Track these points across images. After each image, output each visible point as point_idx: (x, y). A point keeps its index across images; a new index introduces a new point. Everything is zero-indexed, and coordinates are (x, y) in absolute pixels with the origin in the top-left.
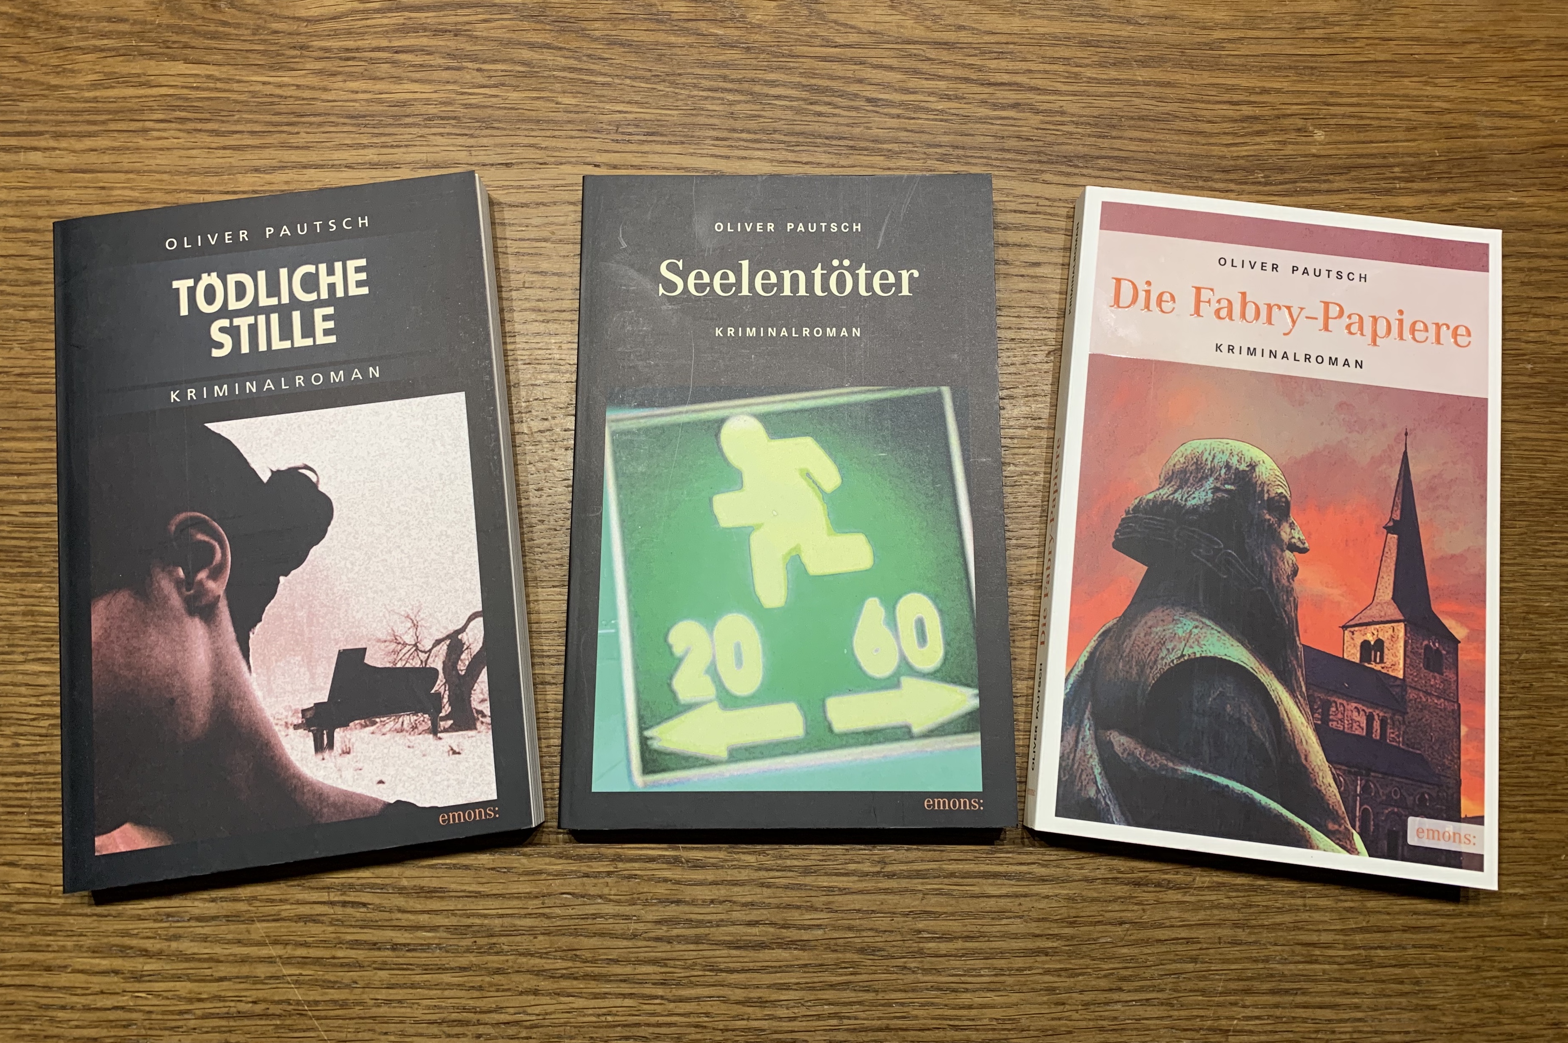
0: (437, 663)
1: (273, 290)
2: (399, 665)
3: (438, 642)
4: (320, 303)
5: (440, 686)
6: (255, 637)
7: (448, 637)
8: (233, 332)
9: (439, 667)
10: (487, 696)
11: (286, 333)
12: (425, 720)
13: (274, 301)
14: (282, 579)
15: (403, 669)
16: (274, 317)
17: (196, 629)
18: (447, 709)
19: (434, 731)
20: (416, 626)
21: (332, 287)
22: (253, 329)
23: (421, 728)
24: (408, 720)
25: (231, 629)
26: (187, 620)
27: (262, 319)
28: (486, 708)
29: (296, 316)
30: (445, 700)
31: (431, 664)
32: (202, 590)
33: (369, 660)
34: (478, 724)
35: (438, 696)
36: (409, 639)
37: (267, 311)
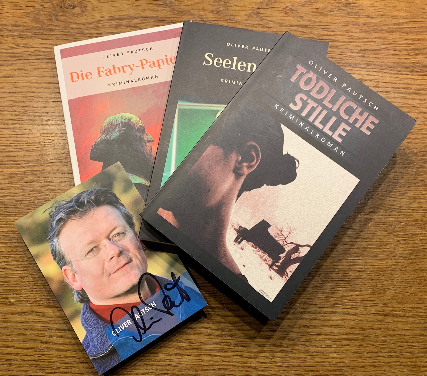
0: (287, 248)
1: (333, 101)
2: (276, 239)
3: (292, 243)
4: (347, 122)
5: (282, 256)
6: (245, 194)
7: (296, 244)
8: (305, 104)
9: (287, 251)
10: (293, 271)
11: (324, 122)
12: (270, 261)
13: (330, 106)
14: (265, 185)
15: (277, 241)
16: (325, 112)
17: (231, 178)
18: (279, 264)
19: (271, 266)
20: (290, 233)
21: (356, 120)
22: (313, 109)
23: (267, 262)
24: (266, 256)
25: (240, 186)
26: (231, 172)
27: (320, 108)
28: (290, 274)
29: (334, 119)
30: (281, 261)
31: (285, 247)
32: (241, 168)
33: (269, 230)
34: (284, 277)
35: (280, 258)
36: (285, 234)
37: (325, 107)
